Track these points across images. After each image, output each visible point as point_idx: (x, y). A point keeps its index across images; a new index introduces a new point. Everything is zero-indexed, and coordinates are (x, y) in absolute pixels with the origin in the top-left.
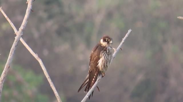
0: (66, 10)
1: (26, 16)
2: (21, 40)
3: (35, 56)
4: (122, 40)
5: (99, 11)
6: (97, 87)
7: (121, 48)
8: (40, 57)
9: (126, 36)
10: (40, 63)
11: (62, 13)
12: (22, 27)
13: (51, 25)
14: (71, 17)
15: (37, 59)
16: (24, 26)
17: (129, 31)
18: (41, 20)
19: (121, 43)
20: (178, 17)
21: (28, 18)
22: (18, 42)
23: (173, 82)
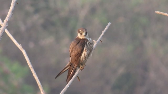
0: (52, 5)
1: (11, 8)
2: (6, 31)
3: (19, 46)
4: (102, 32)
5: (83, 7)
6: (78, 77)
7: (101, 40)
8: (23, 47)
9: (106, 28)
10: (23, 53)
11: (48, 8)
12: (7, 19)
13: (37, 19)
14: (57, 12)
15: (21, 50)
16: (9, 18)
17: (109, 24)
18: (27, 14)
19: (101, 36)
20: (156, 12)
21: (12, 10)
22: (3, 33)
23: (152, 75)
